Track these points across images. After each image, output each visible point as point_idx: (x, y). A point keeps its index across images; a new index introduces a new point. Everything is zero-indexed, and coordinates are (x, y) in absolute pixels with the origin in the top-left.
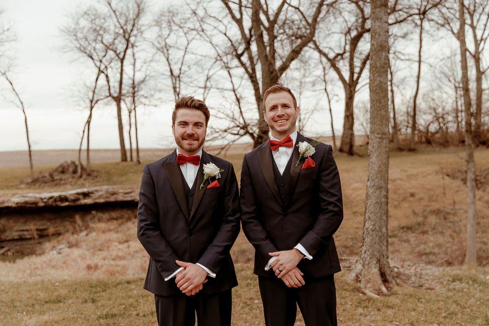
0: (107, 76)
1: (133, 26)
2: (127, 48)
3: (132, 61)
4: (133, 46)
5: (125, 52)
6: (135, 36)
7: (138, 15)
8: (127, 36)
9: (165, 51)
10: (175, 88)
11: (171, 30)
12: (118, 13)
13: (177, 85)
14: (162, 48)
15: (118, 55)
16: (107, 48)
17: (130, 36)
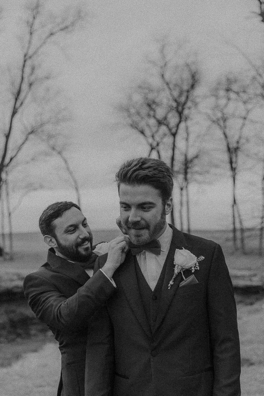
0: (158, 152)
1: (187, 97)
2: (180, 122)
3: (185, 135)
4: (186, 119)
5: (178, 126)
6: (189, 108)
7: (193, 86)
8: (180, 108)
9: (222, 123)
10: (231, 162)
11: (229, 99)
12: (171, 86)
13: (234, 160)
14: (218, 120)
15: (170, 130)
16: (160, 123)
17: (183, 109)
